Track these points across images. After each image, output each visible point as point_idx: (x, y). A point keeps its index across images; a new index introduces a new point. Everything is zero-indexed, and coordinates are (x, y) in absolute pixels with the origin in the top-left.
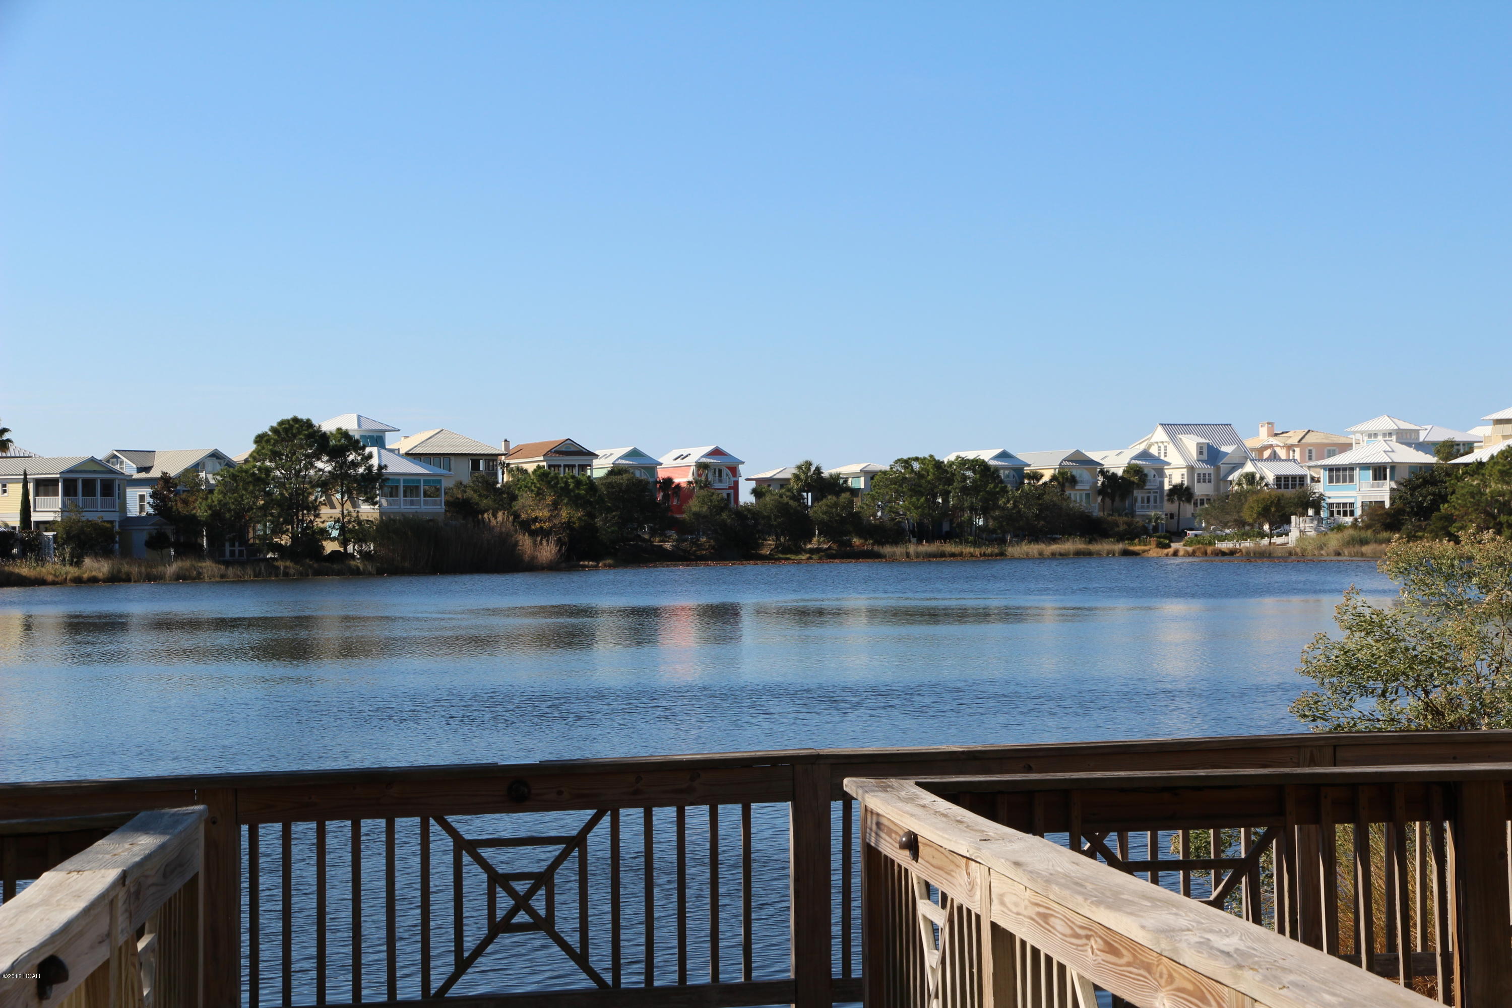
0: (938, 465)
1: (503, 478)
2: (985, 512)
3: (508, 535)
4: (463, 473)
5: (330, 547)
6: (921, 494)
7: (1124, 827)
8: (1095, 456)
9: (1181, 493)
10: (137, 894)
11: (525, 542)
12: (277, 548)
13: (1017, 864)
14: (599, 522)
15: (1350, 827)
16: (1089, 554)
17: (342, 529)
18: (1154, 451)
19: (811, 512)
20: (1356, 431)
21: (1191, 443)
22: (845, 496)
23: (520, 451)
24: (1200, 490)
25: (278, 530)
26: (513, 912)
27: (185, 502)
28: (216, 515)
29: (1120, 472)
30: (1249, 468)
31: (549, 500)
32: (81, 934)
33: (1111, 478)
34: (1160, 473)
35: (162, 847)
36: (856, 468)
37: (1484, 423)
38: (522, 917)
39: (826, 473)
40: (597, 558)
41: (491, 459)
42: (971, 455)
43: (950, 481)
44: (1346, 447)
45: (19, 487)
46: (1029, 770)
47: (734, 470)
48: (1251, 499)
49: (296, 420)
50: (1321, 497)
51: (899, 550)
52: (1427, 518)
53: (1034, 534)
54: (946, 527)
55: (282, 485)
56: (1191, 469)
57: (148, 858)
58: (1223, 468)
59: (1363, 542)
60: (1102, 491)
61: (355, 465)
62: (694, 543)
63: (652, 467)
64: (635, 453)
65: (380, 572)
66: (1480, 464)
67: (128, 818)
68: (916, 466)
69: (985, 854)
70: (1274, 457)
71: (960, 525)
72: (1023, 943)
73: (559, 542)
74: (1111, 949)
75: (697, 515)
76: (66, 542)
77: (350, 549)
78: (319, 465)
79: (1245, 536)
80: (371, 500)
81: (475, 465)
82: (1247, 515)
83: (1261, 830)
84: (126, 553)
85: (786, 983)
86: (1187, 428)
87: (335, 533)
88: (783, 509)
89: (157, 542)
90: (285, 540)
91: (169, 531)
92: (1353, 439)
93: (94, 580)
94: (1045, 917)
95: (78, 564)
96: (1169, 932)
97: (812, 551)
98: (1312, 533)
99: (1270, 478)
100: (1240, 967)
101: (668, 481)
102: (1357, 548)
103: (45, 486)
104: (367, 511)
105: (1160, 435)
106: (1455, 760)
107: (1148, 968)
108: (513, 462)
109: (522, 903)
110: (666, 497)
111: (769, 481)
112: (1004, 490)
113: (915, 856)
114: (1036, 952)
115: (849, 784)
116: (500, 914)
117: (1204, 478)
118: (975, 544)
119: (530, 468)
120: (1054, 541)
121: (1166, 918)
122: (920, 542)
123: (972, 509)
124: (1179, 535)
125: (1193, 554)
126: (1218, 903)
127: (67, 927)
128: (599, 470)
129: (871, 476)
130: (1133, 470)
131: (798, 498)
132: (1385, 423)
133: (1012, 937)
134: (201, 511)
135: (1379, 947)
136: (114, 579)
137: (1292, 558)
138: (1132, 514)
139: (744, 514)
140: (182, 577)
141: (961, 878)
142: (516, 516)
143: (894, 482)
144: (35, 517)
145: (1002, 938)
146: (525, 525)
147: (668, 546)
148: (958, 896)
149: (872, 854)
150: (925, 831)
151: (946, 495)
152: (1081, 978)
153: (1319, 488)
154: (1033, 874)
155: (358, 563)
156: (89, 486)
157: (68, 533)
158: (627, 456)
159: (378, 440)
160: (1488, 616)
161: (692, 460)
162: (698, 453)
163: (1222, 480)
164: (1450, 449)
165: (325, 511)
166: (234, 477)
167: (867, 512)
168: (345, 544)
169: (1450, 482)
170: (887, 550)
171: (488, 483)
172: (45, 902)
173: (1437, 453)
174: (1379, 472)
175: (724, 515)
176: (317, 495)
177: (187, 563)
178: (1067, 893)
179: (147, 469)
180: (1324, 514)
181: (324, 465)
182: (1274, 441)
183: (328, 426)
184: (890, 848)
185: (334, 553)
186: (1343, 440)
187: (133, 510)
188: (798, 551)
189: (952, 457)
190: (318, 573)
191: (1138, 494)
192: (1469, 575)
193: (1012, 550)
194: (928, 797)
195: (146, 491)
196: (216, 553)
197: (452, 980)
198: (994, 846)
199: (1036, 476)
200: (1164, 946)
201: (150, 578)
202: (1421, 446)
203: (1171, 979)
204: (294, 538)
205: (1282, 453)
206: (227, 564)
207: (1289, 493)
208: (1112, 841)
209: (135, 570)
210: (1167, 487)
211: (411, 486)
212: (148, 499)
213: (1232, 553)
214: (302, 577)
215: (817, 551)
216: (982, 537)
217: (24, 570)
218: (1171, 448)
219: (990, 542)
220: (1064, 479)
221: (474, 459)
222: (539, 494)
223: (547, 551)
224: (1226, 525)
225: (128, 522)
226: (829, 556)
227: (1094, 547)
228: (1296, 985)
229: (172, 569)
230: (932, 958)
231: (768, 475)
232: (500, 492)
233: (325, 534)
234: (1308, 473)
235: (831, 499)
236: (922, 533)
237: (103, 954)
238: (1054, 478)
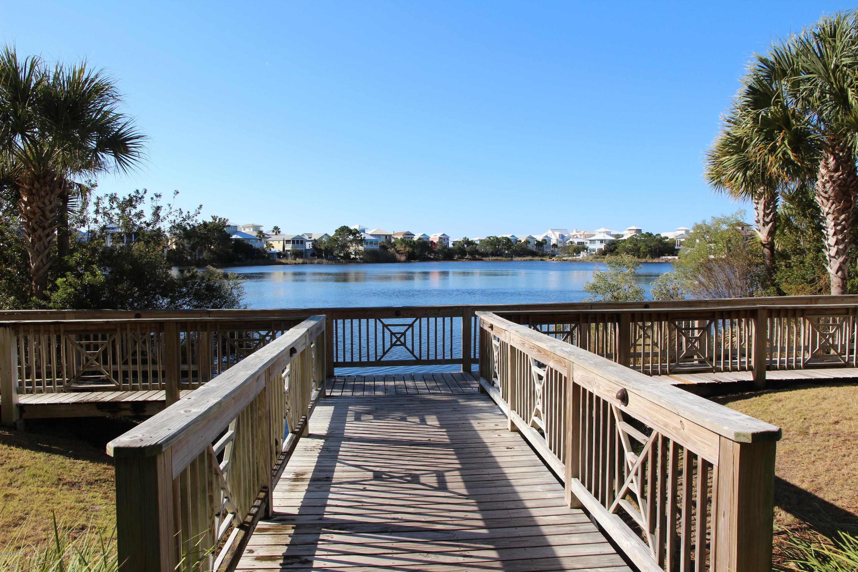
0: (497, 238)
1: (393, 240)
2: (508, 250)
3: (394, 254)
4: (383, 239)
5: (352, 256)
6: (493, 245)
7: (541, 323)
8: (534, 236)
9: (555, 246)
10: (311, 334)
11: (398, 256)
12: (340, 256)
13: (517, 331)
14: (415, 251)
15: (594, 324)
16: (532, 260)
17: (355, 252)
18: (548, 236)
19: (466, 249)
20: (596, 232)
21: (557, 234)
22: (474, 245)
23: (397, 234)
24: (559, 245)
25: (340, 252)
26: (396, 342)
27: (319, 246)
28: (326, 249)
29: (540, 241)
30: (571, 240)
31: (404, 246)
32: (299, 343)
33: (538, 242)
34: (550, 241)
35: (316, 324)
36: (477, 239)
37: (626, 230)
38: (398, 343)
39: (470, 240)
40: (415, 260)
41: (390, 236)
42: (505, 236)
43: (500, 242)
44: (594, 235)
45: (282, 242)
46: (519, 310)
47: (448, 239)
48: (571, 247)
49: (345, 226)
50: (588, 247)
51: (487, 259)
52: (612, 252)
53: (520, 255)
54: (498, 253)
55: (341, 242)
56: (557, 240)
57: (313, 326)
58: (565, 240)
59: (597, 258)
60: (536, 245)
61: (358, 237)
62: (438, 256)
63: (428, 238)
64: (424, 235)
65: (364, 263)
66: (625, 240)
67: (308, 317)
68: (492, 238)
69: (509, 329)
70: (577, 237)
71: (502, 253)
72: (518, 350)
73: (406, 255)
74: (539, 351)
75: (439, 250)
76: (293, 255)
77: (357, 257)
78: (350, 237)
79: (570, 256)
80: (362, 245)
81: (386, 237)
82: (570, 251)
83: (573, 325)
84: (306, 257)
85: (461, 359)
86: (556, 230)
87: (353, 253)
88: (459, 248)
89: (313, 255)
90: (342, 255)
91: (316, 252)
92: (596, 233)
93: (299, 264)
94: (523, 344)
95: (295, 260)
96: (553, 347)
97: (466, 259)
98: (585, 256)
99: (576, 242)
100: (570, 355)
101: (432, 242)
102: (596, 259)
103: (288, 241)
104: (361, 248)
105: (550, 232)
106: (619, 308)
107: (548, 355)
108: (395, 237)
109: (398, 339)
110: (432, 245)
111: (456, 242)
112: (513, 245)
113: (492, 330)
114: (521, 352)
115: (476, 313)
116: (393, 342)
117: (560, 242)
118: (506, 257)
119: (399, 238)
120: (524, 257)
121: (552, 344)
122: (492, 257)
123: (505, 249)
124: (554, 256)
125: (557, 260)
126: (564, 340)
127: (296, 341)
128: (415, 239)
129: (481, 241)
130: (544, 240)
131: (463, 246)
132: (603, 230)
133: (515, 348)
134: (323, 248)
135: (600, 350)
136: (303, 263)
137: (581, 262)
138: (543, 251)
139: (450, 250)
140: (318, 263)
141: (503, 335)
142: (396, 249)
143: (486, 242)
144: (286, 249)
145: (513, 349)
146: (398, 252)
147: (432, 257)
148: (502, 339)
149: (482, 329)
150: (495, 324)
151: (499, 245)
152: (532, 358)
153: (588, 245)
154: (521, 334)
155: (359, 260)
156: (298, 241)
157: (293, 252)
158: (422, 235)
159: (364, 231)
160: (628, 275)
161: (438, 237)
162: (439, 235)
163: (565, 243)
164: (618, 236)
165: (351, 248)
166: (330, 240)
167: (480, 249)
168: (356, 256)
169: (618, 244)
170: (484, 258)
171: (389, 242)
172: (291, 335)
173: (615, 237)
174: (602, 241)
175: (445, 250)
176: (349, 244)
177: (319, 260)
178: (529, 338)
179: (311, 238)
180: (588, 251)
181: (351, 237)
182: (577, 234)
183: (352, 228)
184: (486, 328)
185: (353, 258)
186: (593, 234)
187: (307, 248)
188: (463, 258)
189: (500, 236)
190: (349, 262)
191: (544, 246)
192: (624, 265)
193: (514, 259)
194: (496, 316)
195: (311, 243)
196: (326, 258)
197: (382, 357)
198: (512, 327)
199: (520, 241)
200: (552, 350)
201: (311, 263)
202: (612, 235)
203: (553, 358)
204: (344, 254)
205: (579, 236)
206: (329, 260)
207: (580, 246)
208: (538, 327)
209: (308, 261)
210: (552, 244)
211: (371, 242)
212: (311, 245)
213: (567, 260)
214: (346, 263)
215: (468, 258)
216: (507, 256)
217: (283, 261)
218: (553, 235)
219: (509, 257)
220: (527, 242)
221: (386, 236)
222: (401, 244)
223: (403, 258)
224: (565, 254)
225: (306, 250)
226: (471, 260)
227: (534, 258)
228: (583, 359)
229: (316, 261)
230: (496, 354)
231: (456, 240)
232: (392, 244)
233: (351, 253)
234: (585, 241)
235: (471, 246)
236: (493, 255)
237: (304, 347)
238: (525, 242)
